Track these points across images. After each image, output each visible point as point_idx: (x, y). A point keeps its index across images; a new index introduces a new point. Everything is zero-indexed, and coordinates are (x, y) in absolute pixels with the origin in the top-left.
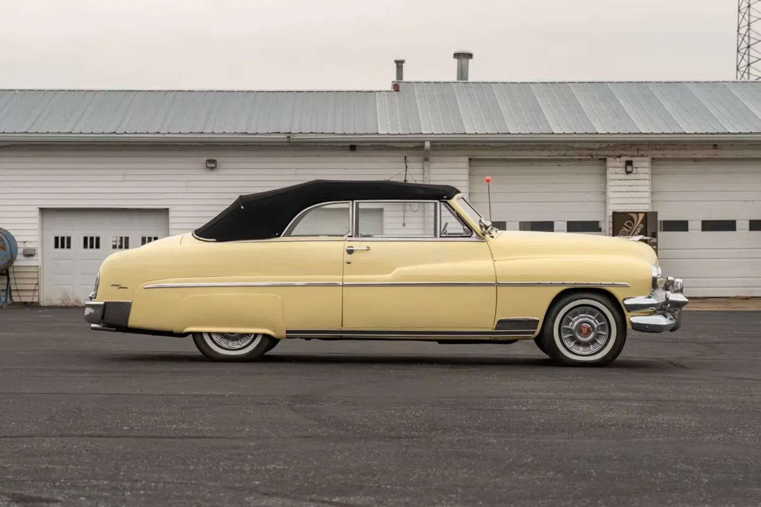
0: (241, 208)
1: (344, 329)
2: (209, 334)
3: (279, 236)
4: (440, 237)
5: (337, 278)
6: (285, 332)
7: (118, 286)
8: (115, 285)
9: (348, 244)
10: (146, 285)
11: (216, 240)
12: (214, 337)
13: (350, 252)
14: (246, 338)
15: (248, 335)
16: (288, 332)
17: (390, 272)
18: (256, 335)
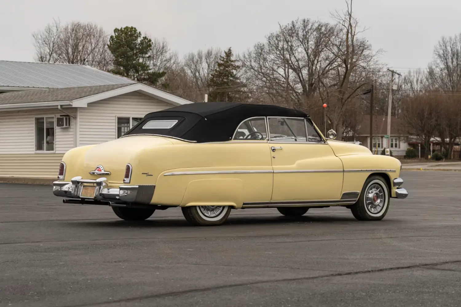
0: (205, 120)
1: (272, 201)
2: (199, 206)
3: (231, 139)
4: (309, 141)
5: (268, 168)
6: (242, 204)
7: (146, 174)
8: (145, 174)
9: (271, 145)
10: (165, 173)
11: (197, 142)
12: (202, 210)
13: (274, 150)
14: (218, 209)
15: (220, 206)
16: (244, 204)
17: (293, 163)
18: (224, 207)
